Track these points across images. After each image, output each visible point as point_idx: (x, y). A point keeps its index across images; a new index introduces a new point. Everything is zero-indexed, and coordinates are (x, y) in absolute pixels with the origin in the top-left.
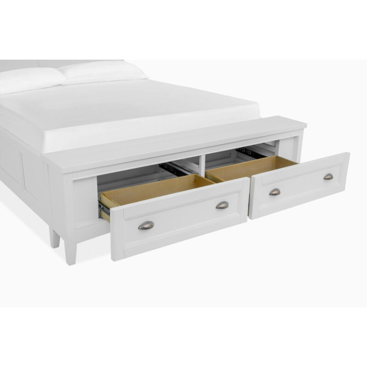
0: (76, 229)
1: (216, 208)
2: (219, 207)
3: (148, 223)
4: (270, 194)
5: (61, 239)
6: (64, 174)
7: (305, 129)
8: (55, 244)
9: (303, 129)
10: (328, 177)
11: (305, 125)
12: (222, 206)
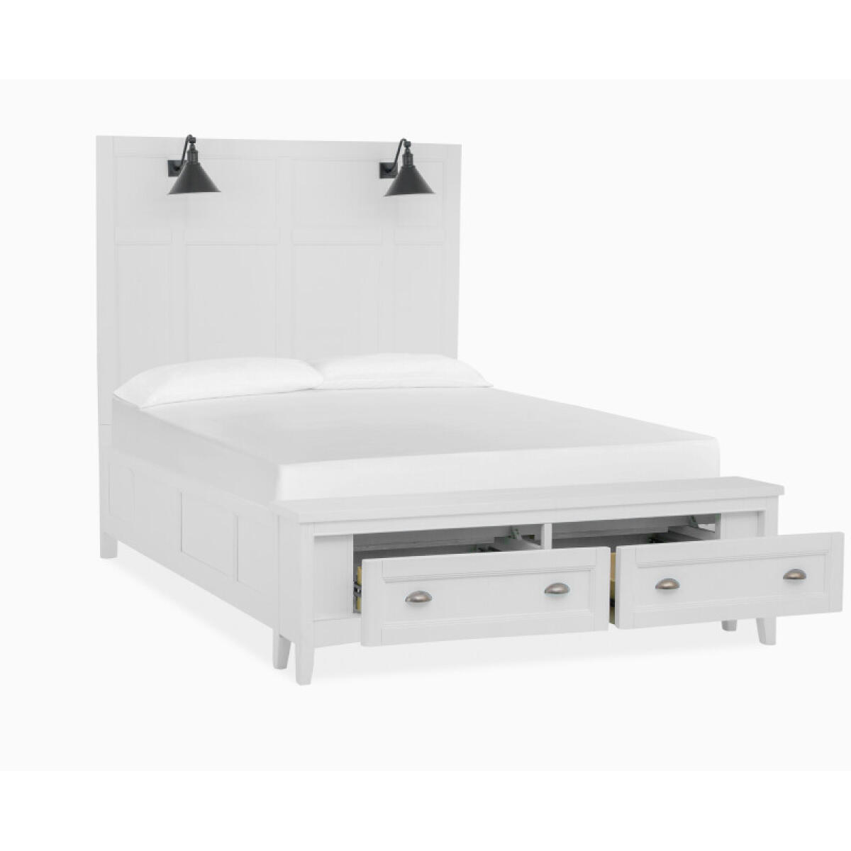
0: (314, 621)
1: (545, 592)
2: (550, 591)
3: (421, 593)
4: (657, 587)
5: (293, 646)
6: (301, 524)
7: (780, 497)
8: (281, 664)
9: (776, 497)
10: (796, 576)
11: (780, 490)
12: (556, 591)
